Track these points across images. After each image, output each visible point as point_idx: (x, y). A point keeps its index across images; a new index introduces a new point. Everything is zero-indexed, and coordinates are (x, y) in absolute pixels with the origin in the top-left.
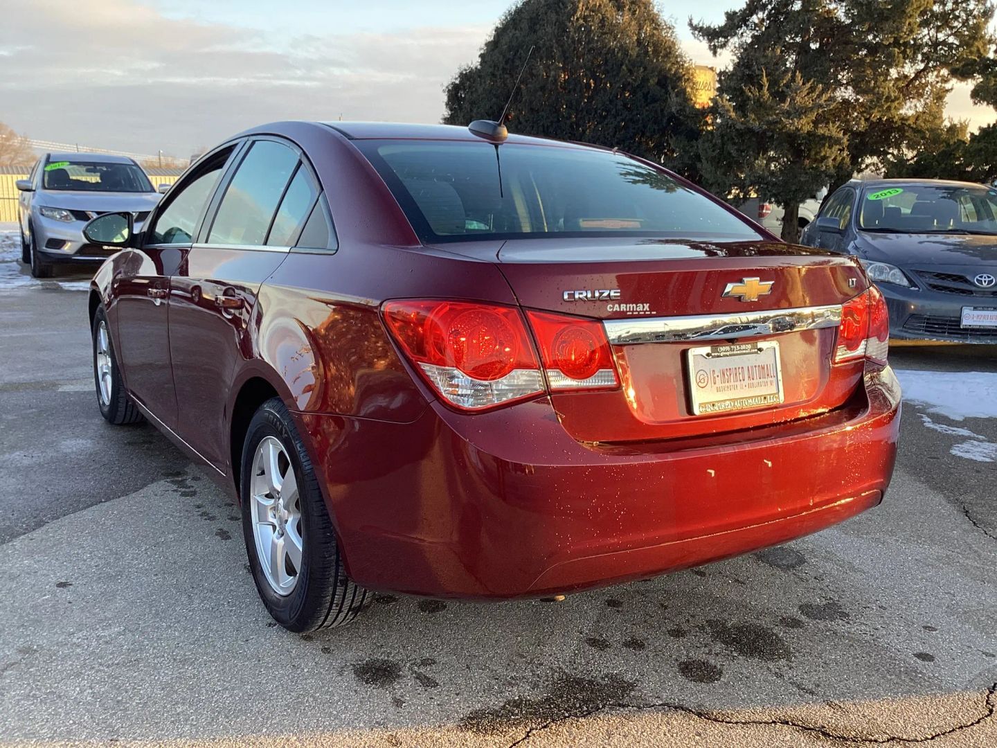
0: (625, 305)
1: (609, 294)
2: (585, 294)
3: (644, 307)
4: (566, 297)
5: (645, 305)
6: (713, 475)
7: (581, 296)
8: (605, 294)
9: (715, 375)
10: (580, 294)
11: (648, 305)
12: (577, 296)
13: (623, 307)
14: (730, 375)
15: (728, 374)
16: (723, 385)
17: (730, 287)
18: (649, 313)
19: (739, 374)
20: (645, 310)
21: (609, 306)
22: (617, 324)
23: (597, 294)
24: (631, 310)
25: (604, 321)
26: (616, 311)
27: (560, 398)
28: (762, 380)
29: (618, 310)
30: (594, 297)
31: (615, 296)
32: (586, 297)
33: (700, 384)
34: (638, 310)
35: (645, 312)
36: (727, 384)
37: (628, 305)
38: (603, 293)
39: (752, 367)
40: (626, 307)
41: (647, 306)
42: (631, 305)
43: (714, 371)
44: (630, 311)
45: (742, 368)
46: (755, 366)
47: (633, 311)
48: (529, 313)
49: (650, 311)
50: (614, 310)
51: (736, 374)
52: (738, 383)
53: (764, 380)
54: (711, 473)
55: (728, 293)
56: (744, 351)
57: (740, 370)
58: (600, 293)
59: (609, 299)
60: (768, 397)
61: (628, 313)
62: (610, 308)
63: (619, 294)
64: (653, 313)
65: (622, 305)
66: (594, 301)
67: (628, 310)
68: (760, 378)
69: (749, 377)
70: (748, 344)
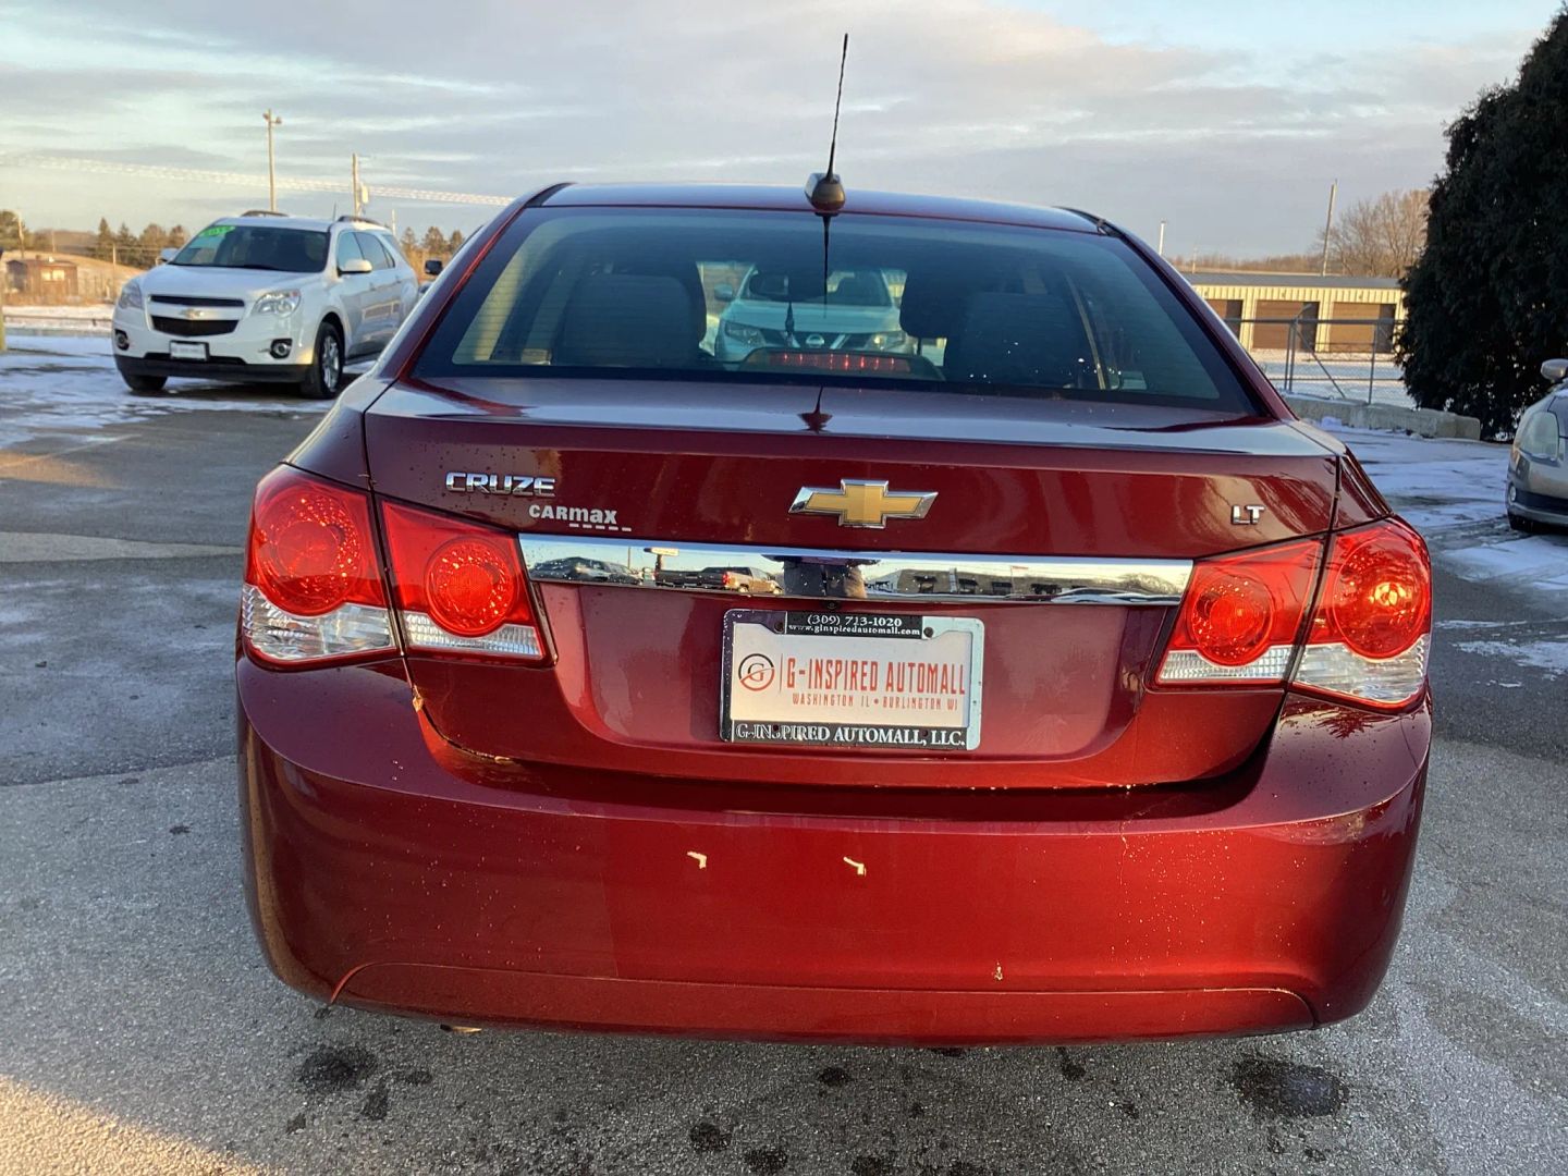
0: (565, 509)
1: (532, 484)
2: (484, 482)
3: (605, 516)
4: (450, 482)
5: (607, 512)
6: (703, 864)
7: (477, 484)
8: (523, 486)
9: (796, 670)
10: (475, 479)
11: (614, 513)
12: (470, 482)
13: (562, 512)
14: (837, 674)
15: (832, 671)
16: (813, 691)
17: (804, 495)
18: (616, 529)
19: (864, 674)
20: (607, 521)
21: (533, 507)
22: (544, 542)
23: (508, 484)
24: (579, 519)
25: (521, 535)
26: (547, 518)
27: (423, 664)
28: (925, 695)
29: (552, 517)
30: (503, 488)
31: (543, 491)
32: (487, 486)
33: (748, 682)
34: (594, 521)
35: (607, 526)
36: (824, 691)
37: (572, 511)
38: (520, 482)
39: (901, 667)
40: (568, 513)
41: (611, 516)
42: (578, 510)
43: (792, 661)
44: (575, 521)
45: (874, 664)
46: (911, 665)
47: (582, 522)
48: (386, 507)
49: (619, 524)
50: (543, 516)
51: (854, 675)
52: (857, 694)
53: (931, 695)
54: (698, 861)
55: (802, 505)
56: (882, 631)
57: (867, 669)
58: (513, 481)
59: (532, 496)
60: (934, 733)
61: (571, 525)
62: (535, 511)
63: (551, 487)
64: (624, 529)
65: (559, 508)
66: (505, 497)
67: (571, 518)
68: (920, 691)
69: (889, 685)
70: (894, 617)
